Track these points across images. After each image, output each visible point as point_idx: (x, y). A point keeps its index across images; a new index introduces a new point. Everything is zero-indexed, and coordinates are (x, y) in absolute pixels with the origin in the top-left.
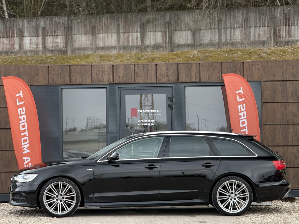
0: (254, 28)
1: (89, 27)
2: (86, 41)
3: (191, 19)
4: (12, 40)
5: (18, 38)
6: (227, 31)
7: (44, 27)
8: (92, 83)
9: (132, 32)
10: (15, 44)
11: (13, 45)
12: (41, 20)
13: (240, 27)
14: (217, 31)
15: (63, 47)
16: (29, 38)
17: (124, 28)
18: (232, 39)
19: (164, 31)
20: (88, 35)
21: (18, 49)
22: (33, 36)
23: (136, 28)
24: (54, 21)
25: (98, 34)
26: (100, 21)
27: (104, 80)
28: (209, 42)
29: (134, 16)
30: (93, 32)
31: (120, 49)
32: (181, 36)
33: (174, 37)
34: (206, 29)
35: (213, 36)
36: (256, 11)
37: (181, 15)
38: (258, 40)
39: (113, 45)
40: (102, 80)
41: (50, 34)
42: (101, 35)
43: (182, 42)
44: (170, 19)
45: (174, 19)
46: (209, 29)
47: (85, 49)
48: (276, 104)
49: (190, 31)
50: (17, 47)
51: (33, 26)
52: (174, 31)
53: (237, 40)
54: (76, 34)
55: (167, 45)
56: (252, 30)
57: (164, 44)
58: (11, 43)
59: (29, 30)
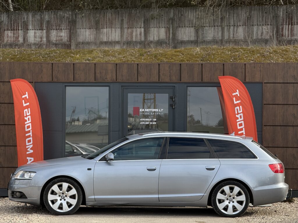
0: (257, 26)
1: (94, 22)
2: (90, 35)
3: (194, 16)
4: (16, 32)
5: (23, 31)
6: (230, 28)
7: (49, 21)
8: (95, 82)
9: (136, 28)
10: (19, 37)
11: (17, 38)
12: (45, 14)
13: (243, 25)
14: (220, 28)
15: (67, 41)
16: (34, 31)
17: (128, 24)
18: (235, 36)
19: (167, 27)
20: (92, 30)
21: (23, 42)
22: (38, 30)
23: (140, 24)
24: (58, 15)
25: (102, 28)
26: (104, 16)
27: (107, 78)
28: (212, 39)
29: (138, 11)
30: (97, 26)
31: (124, 44)
32: (184, 33)
33: (178, 34)
34: (210, 26)
35: (216, 33)
36: (259, 10)
37: (185, 12)
38: (260, 38)
39: (117, 40)
40: (106, 79)
41: (54, 28)
42: (105, 30)
43: (186, 38)
44: (174, 16)
45: (178, 15)
46: (212, 26)
47: (88, 43)
48: (277, 106)
49: (193, 28)
50: (21, 40)
51: (37, 20)
52: (177, 27)
53: (240, 38)
54: (80, 29)
55: (170, 41)
56: (255, 28)
57: (168, 40)
58: (15, 35)
59: (33, 24)
